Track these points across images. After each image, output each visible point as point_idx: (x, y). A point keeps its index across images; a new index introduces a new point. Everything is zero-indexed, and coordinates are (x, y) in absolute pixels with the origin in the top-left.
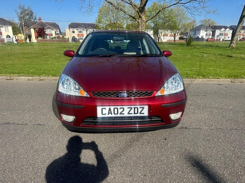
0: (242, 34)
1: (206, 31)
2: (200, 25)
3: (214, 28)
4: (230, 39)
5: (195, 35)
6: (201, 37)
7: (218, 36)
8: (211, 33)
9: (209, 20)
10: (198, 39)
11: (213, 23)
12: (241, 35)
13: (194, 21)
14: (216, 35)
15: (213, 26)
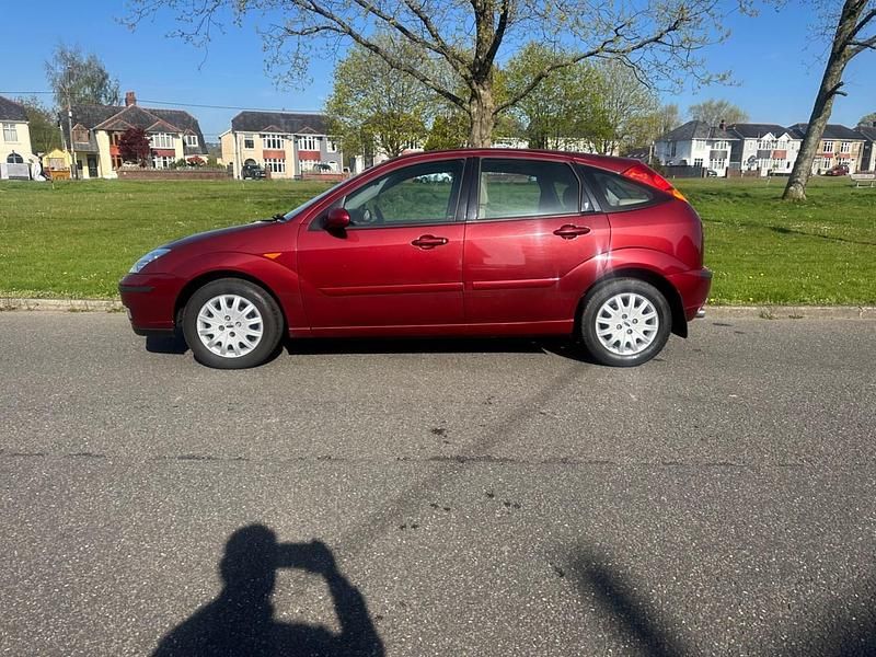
0: (833, 151)
1: (711, 142)
2: (691, 123)
3: (740, 133)
4: (790, 172)
5: (674, 155)
6: (693, 164)
7: (752, 160)
8: (729, 149)
9: (720, 105)
10: (683, 169)
11: (737, 115)
12: (830, 156)
13: (672, 110)
14: (746, 157)
15: (733, 126)
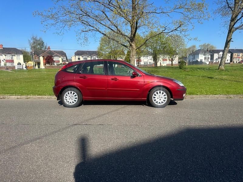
0: (240, 56)
1: (205, 55)
2: (199, 50)
3: (212, 52)
4: (229, 62)
5: (194, 58)
6: (199, 61)
7: (216, 59)
8: (210, 56)
9: (208, 45)
10: (197, 62)
11: (213, 47)
12: (239, 58)
13: (194, 47)
14: (215, 58)
15: (211, 50)
